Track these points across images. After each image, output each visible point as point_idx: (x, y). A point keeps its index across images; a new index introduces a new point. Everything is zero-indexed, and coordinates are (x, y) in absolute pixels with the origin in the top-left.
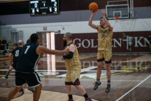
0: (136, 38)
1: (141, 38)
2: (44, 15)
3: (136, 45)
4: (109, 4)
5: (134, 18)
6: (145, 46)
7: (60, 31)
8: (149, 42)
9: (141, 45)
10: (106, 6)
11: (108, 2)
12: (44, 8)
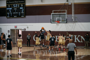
0: (75, 36)
1: (79, 36)
2: (15, 18)
3: (75, 41)
4: (54, 13)
5: (74, 22)
6: (82, 42)
7: (25, 29)
8: (84, 39)
9: (79, 41)
10: (52, 14)
11: (53, 11)
12: (15, 13)
